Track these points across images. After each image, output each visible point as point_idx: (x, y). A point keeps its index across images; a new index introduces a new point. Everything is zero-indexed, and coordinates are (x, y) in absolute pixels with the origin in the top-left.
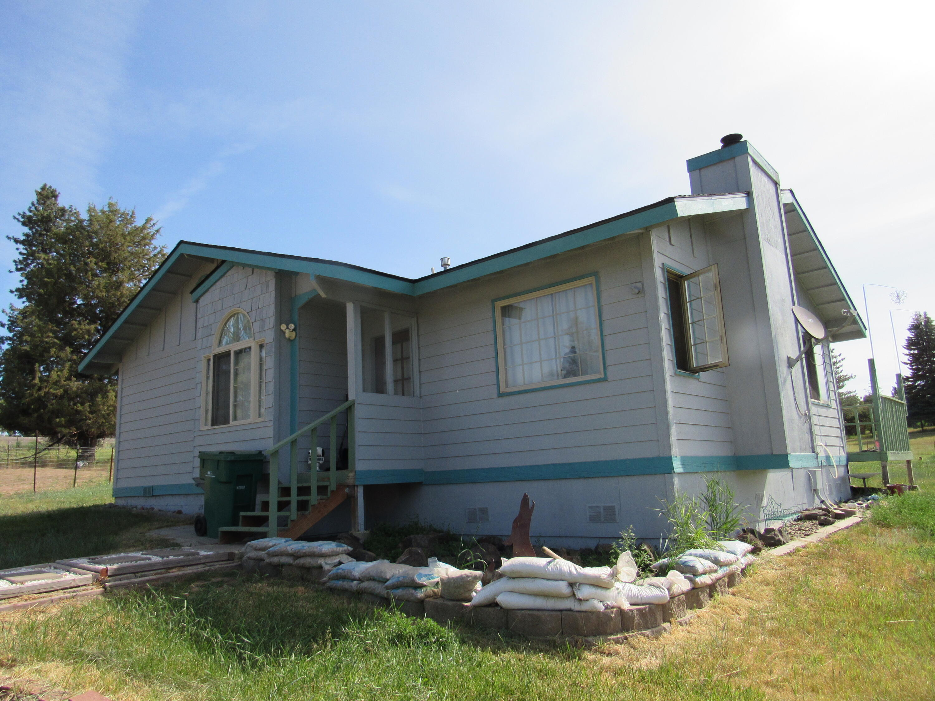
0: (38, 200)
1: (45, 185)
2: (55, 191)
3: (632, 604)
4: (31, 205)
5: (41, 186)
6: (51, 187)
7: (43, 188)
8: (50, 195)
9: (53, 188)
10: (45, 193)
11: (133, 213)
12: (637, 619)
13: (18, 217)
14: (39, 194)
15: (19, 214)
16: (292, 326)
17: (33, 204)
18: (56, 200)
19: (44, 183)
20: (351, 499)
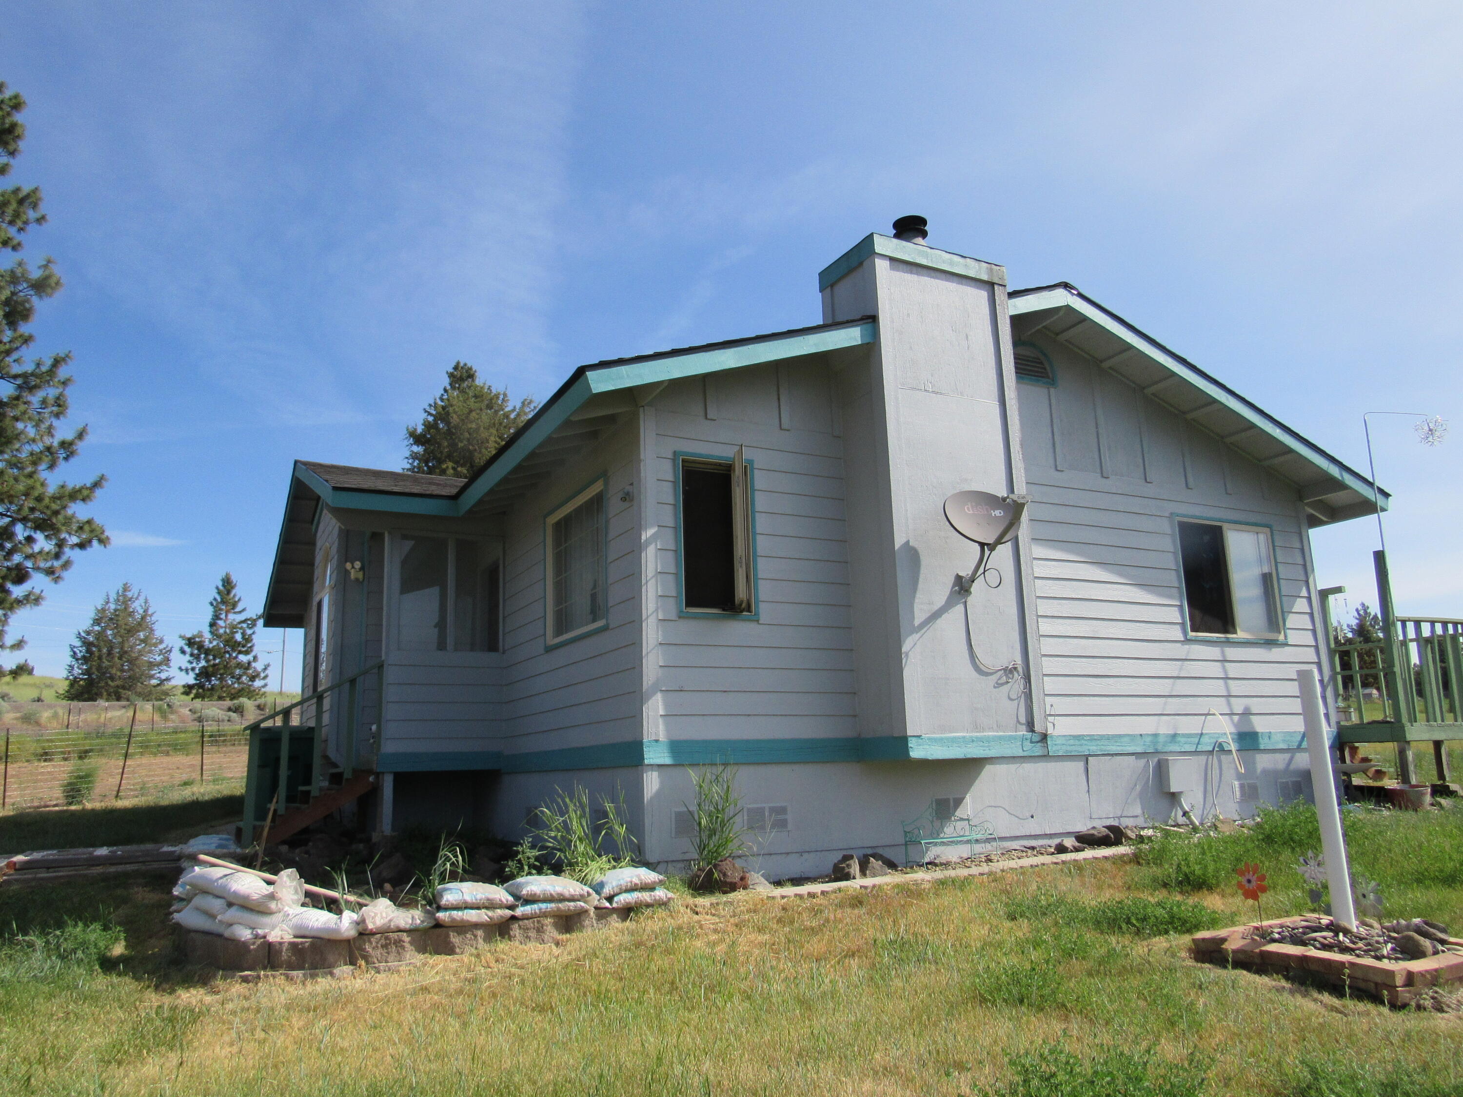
0: (451, 384)
1: (458, 363)
2: (471, 369)
3: (295, 937)
4: (443, 392)
5: (453, 364)
6: (465, 365)
7: (456, 368)
8: (465, 375)
9: (469, 365)
10: (457, 374)
11: (505, 395)
12: (285, 956)
13: (428, 409)
14: (451, 375)
15: (430, 405)
16: (358, 564)
17: (445, 390)
18: (473, 381)
19: (456, 361)
20: (375, 791)
